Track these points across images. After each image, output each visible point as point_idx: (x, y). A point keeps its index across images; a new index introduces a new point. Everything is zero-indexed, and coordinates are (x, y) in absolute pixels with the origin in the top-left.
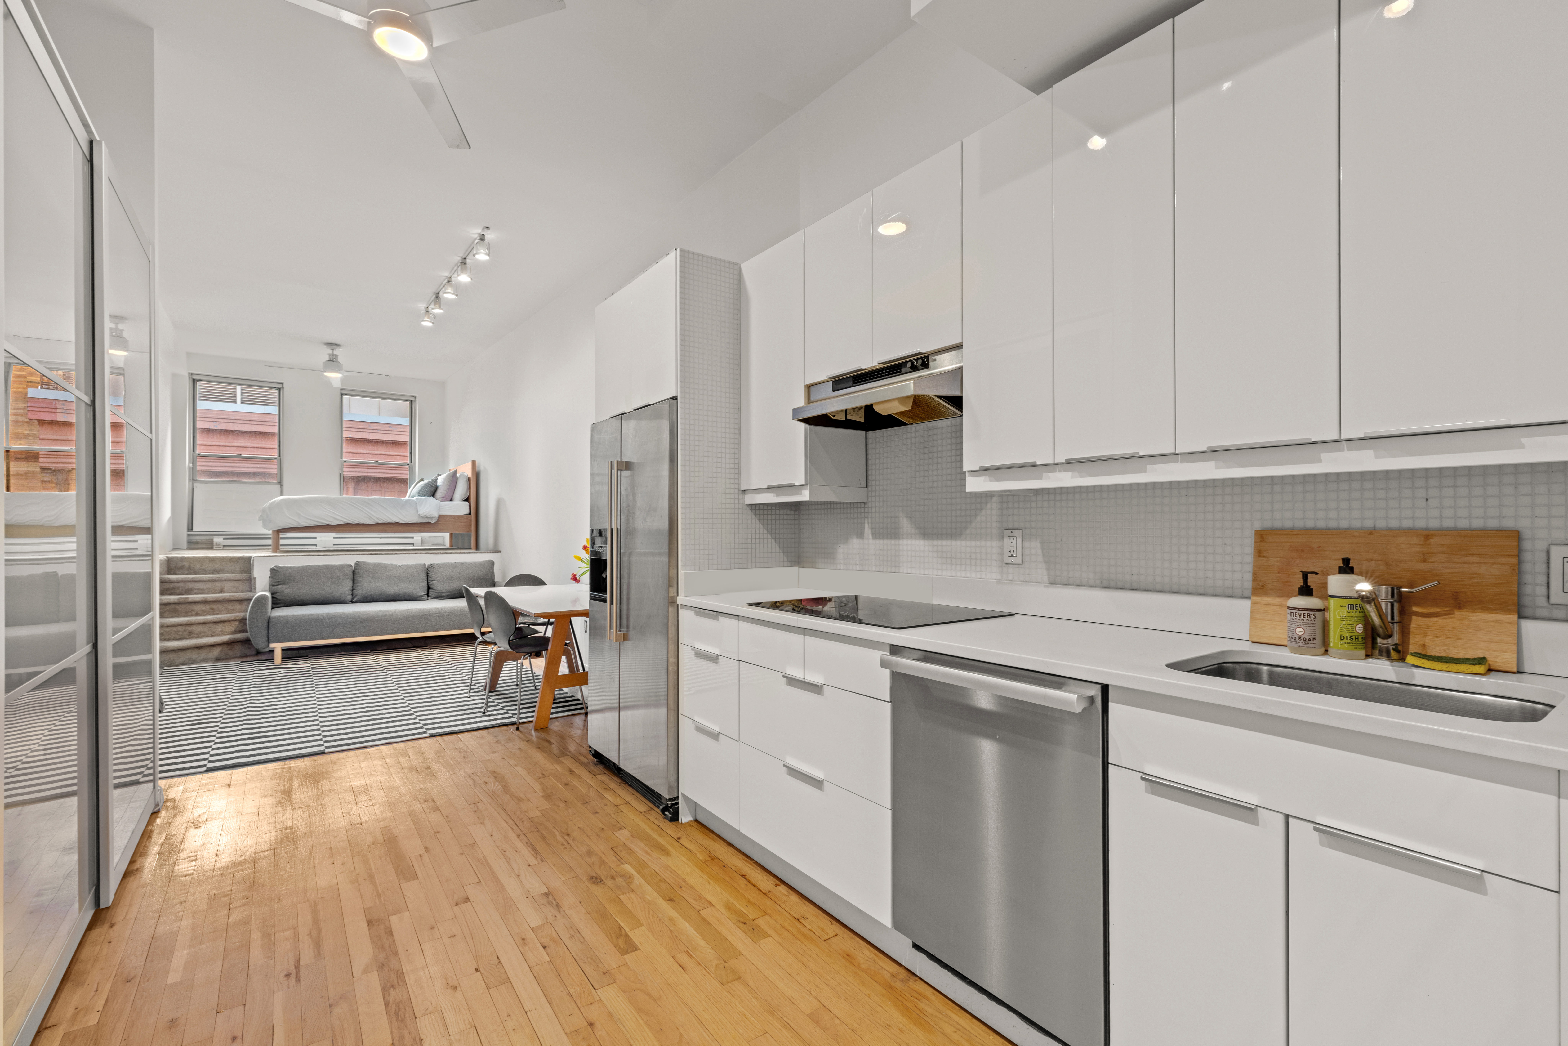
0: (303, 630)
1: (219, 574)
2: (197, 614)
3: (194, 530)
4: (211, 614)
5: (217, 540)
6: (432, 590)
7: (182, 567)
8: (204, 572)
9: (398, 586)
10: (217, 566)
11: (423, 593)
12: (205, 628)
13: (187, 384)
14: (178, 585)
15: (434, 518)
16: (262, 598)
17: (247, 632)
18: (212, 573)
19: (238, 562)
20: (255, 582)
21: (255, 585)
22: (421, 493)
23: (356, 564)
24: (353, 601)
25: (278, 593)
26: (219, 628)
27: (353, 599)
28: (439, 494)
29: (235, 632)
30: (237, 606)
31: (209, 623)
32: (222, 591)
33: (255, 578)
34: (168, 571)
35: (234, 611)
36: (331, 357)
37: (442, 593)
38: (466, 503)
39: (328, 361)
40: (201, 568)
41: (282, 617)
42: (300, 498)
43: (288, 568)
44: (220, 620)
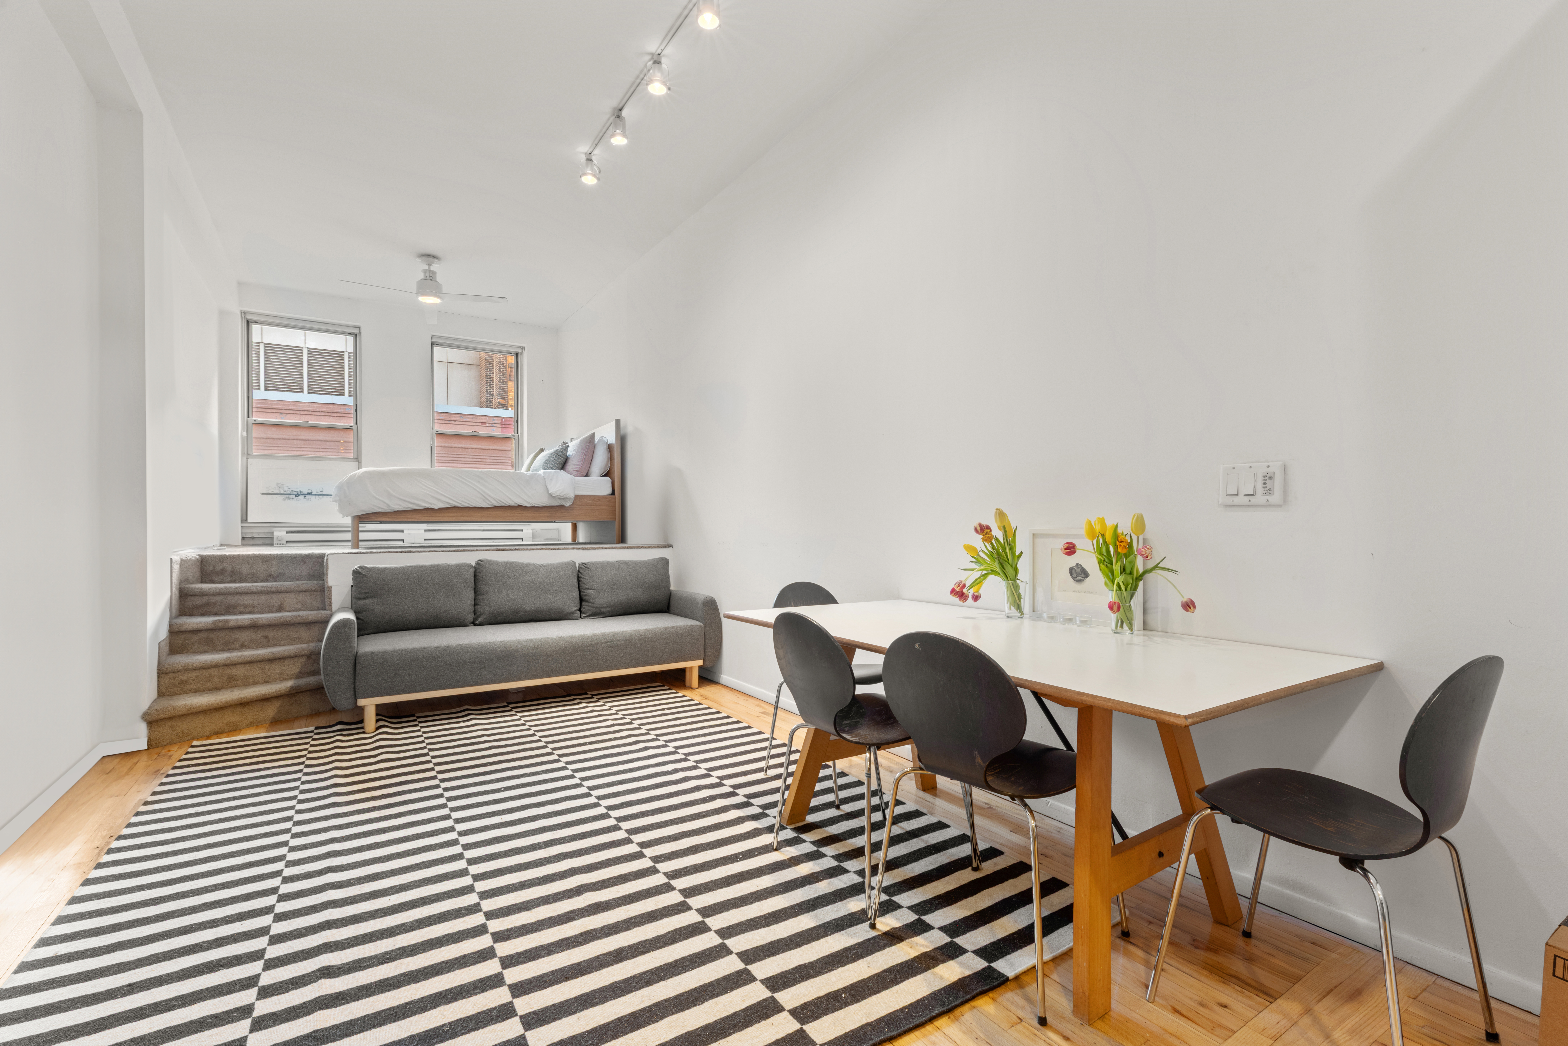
0: (409, 675)
1: (276, 581)
2: (243, 646)
3: (249, 521)
4: (264, 647)
5: (279, 533)
6: (586, 603)
7: (223, 572)
8: (254, 578)
9: (540, 597)
10: (274, 569)
11: (575, 608)
12: (255, 670)
13: (239, 326)
14: (214, 599)
15: (570, 499)
16: (344, 623)
17: (319, 673)
18: (266, 580)
19: (304, 563)
20: (331, 594)
21: (330, 598)
22: (547, 466)
23: (477, 563)
24: (477, 622)
25: (366, 611)
26: (276, 668)
27: (475, 619)
28: (571, 466)
29: (300, 675)
30: (304, 633)
31: (260, 661)
32: (280, 609)
33: (331, 587)
34: (202, 578)
35: (299, 640)
36: (428, 274)
37: (602, 608)
38: (608, 479)
39: (424, 279)
40: (250, 572)
41: (377, 654)
42: (390, 470)
43: (379, 570)
44: (278, 656)
